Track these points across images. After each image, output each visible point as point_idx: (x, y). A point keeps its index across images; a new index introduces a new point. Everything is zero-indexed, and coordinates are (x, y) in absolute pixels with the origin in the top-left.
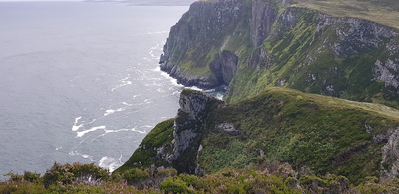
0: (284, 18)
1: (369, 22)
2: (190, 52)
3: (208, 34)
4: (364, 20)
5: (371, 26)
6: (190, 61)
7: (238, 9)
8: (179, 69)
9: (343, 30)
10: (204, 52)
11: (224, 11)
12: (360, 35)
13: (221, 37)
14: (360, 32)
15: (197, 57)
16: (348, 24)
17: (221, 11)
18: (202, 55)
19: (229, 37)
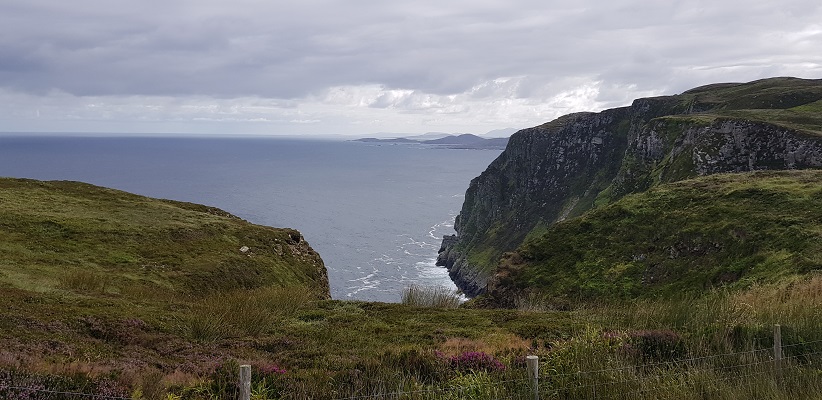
0: (639, 145)
1: (774, 127)
2: (494, 230)
3: (534, 193)
4: (760, 125)
5: (777, 138)
6: (492, 249)
7: (599, 141)
8: (466, 264)
9: (707, 150)
10: (520, 230)
11: (572, 147)
12: (747, 163)
13: (560, 200)
14: (747, 154)
15: (507, 239)
16: (719, 135)
17: (565, 147)
18: (516, 236)
19: (576, 200)
